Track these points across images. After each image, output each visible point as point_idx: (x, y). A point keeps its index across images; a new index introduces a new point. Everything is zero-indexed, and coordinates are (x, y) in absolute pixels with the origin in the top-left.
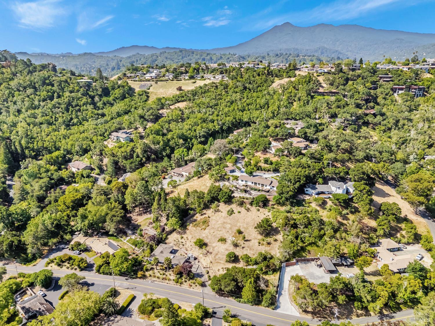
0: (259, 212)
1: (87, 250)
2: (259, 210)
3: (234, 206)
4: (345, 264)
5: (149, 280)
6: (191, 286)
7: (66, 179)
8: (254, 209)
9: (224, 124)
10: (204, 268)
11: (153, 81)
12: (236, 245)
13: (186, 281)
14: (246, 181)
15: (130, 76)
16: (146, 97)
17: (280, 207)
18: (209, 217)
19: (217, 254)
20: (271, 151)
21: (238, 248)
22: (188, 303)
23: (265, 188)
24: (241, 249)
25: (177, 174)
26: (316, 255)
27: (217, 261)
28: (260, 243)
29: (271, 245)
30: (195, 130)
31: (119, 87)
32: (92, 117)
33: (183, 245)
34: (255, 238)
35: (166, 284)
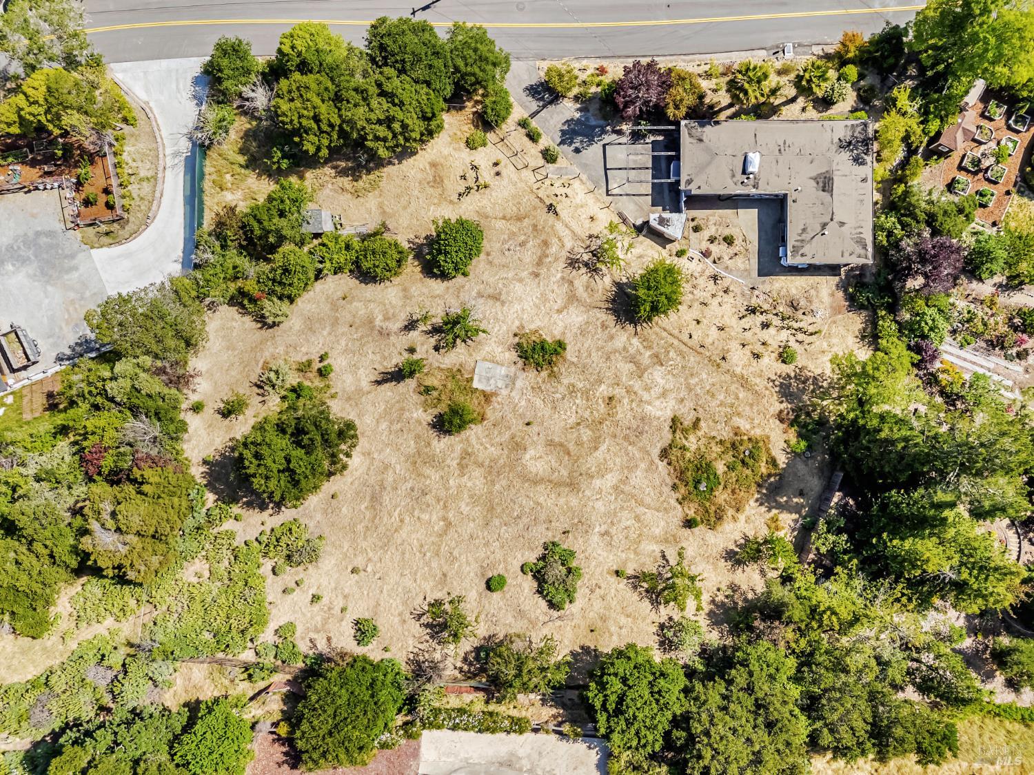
0: (351, 616)
2: (363, 631)
8: (400, 641)
18: (690, 524)
19: (539, 263)
28: (322, 373)
29: (253, 376)
33: (751, 309)
34: (353, 398)
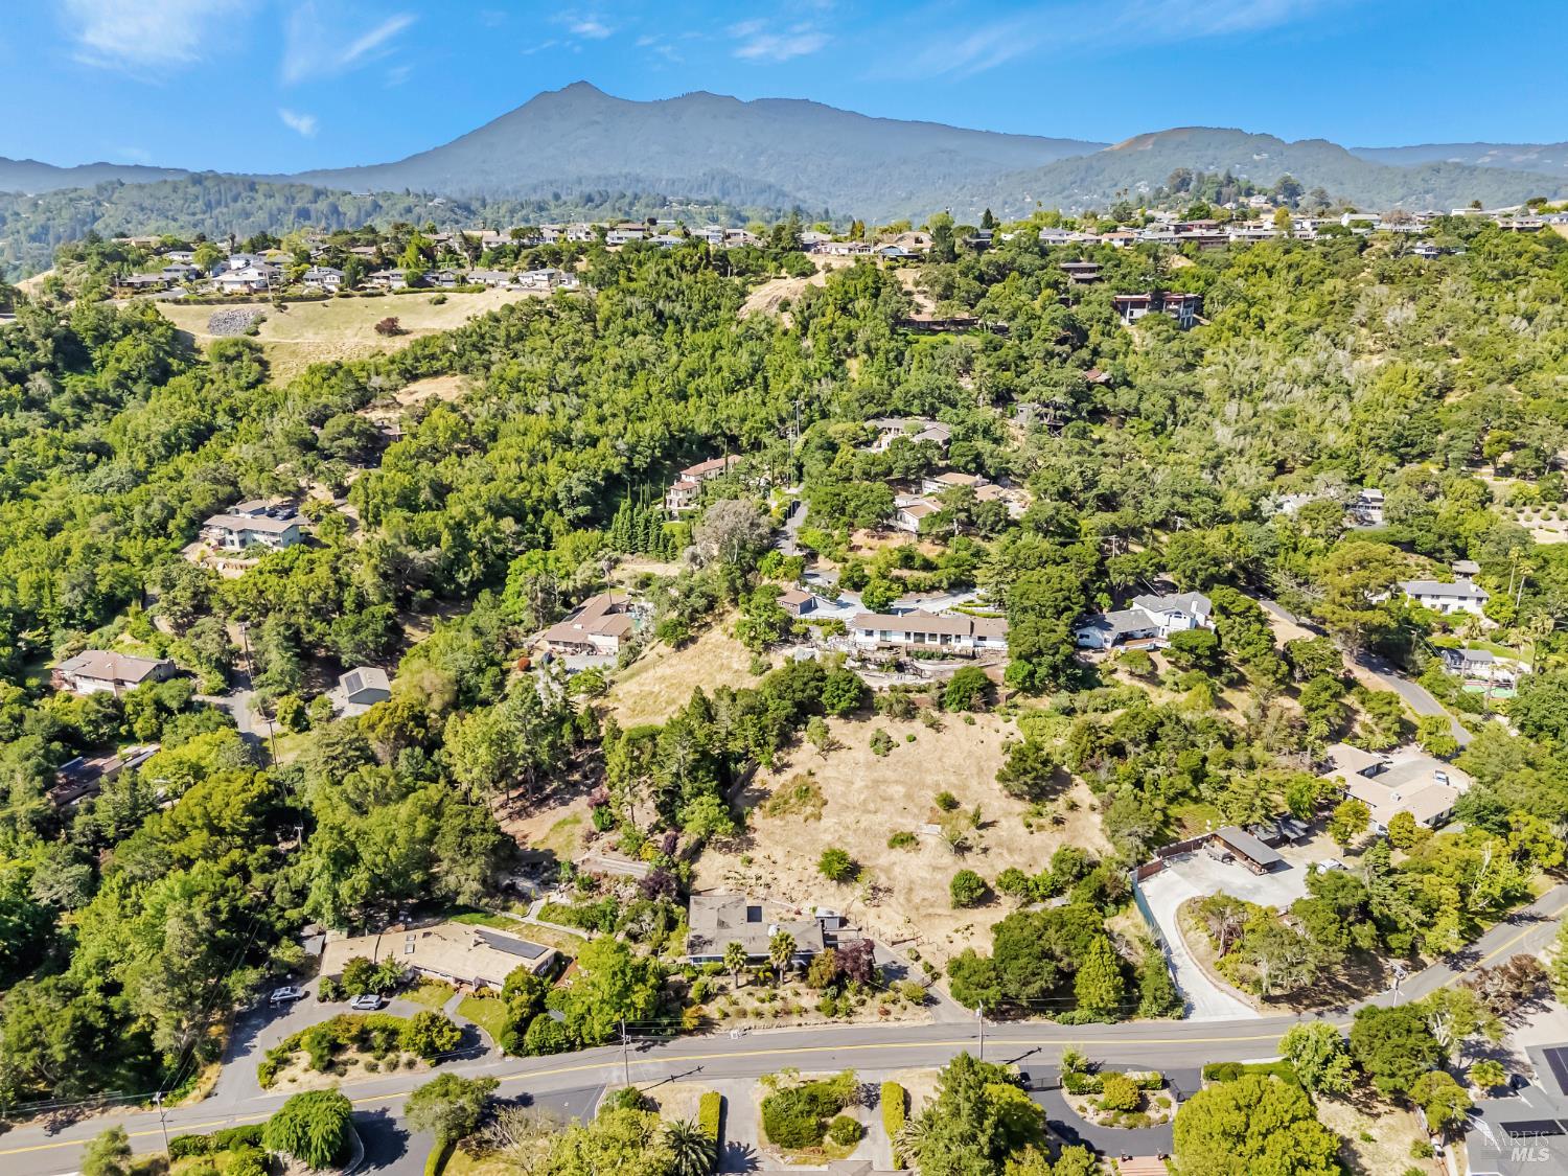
0: (977, 727)
1: (407, 983)
2: (972, 723)
3: (880, 722)
4: (1293, 836)
5: (729, 1031)
6: (887, 1013)
7: (85, 729)
8: (952, 718)
9: (633, 449)
10: (894, 943)
11: (264, 300)
12: (961, 849)
13: (863, 1003)
14: (883, 633)
15: (143, 284)
16: (256, 366)
17: (1033, 701)
18: (811, 774)
19: (911, 890)
20: (901, 524)
21: (967, 855)
22: (919, 1070)
23: (957, 646)
24: (982, 856)
25: (566, 644)
26: (1202, 830)
27: (923, 912)
28: (1029, 826)
29: (1067, 825)
30: (543, 481)
31: (126, 330)
32: (58, 459)
33: (768, 886)
34: (1008, 814)
35: (795, 1029)
